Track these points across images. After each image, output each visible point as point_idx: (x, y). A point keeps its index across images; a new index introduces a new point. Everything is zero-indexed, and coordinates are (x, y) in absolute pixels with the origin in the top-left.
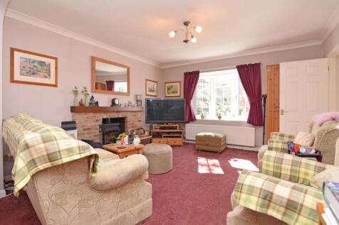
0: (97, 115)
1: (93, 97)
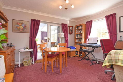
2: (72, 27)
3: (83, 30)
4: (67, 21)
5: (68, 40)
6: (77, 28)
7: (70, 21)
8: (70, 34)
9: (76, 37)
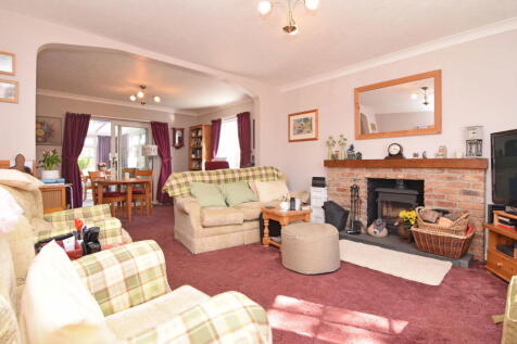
0: (356, 171)
1: (352, 147)
2: (182, 130)
3: (204, 139)
4: (166, 114)
5: (169, 162)
6: (194, 135)
7: (176, 115)
8: (177, 148)
9: (193, 156)
